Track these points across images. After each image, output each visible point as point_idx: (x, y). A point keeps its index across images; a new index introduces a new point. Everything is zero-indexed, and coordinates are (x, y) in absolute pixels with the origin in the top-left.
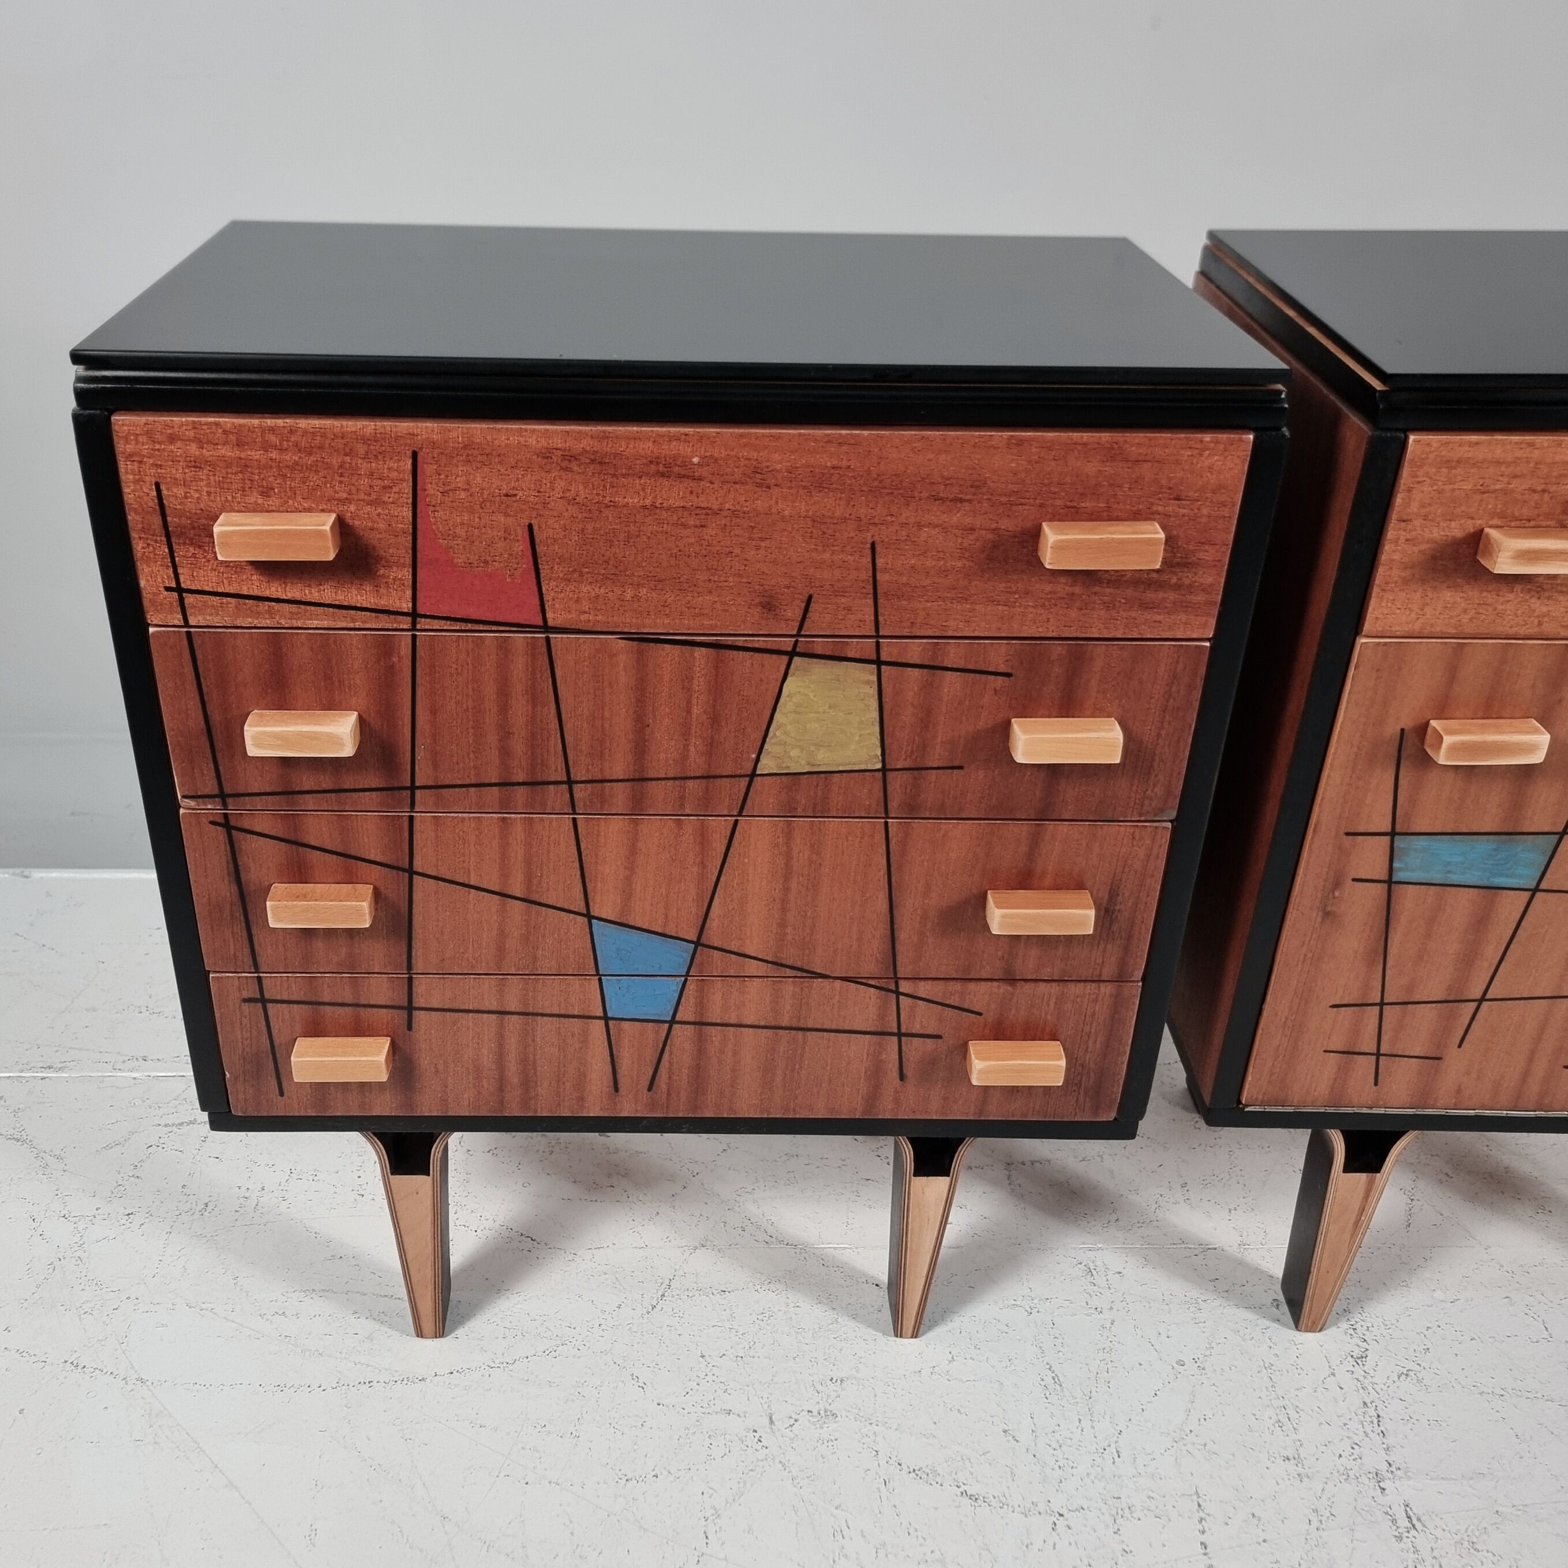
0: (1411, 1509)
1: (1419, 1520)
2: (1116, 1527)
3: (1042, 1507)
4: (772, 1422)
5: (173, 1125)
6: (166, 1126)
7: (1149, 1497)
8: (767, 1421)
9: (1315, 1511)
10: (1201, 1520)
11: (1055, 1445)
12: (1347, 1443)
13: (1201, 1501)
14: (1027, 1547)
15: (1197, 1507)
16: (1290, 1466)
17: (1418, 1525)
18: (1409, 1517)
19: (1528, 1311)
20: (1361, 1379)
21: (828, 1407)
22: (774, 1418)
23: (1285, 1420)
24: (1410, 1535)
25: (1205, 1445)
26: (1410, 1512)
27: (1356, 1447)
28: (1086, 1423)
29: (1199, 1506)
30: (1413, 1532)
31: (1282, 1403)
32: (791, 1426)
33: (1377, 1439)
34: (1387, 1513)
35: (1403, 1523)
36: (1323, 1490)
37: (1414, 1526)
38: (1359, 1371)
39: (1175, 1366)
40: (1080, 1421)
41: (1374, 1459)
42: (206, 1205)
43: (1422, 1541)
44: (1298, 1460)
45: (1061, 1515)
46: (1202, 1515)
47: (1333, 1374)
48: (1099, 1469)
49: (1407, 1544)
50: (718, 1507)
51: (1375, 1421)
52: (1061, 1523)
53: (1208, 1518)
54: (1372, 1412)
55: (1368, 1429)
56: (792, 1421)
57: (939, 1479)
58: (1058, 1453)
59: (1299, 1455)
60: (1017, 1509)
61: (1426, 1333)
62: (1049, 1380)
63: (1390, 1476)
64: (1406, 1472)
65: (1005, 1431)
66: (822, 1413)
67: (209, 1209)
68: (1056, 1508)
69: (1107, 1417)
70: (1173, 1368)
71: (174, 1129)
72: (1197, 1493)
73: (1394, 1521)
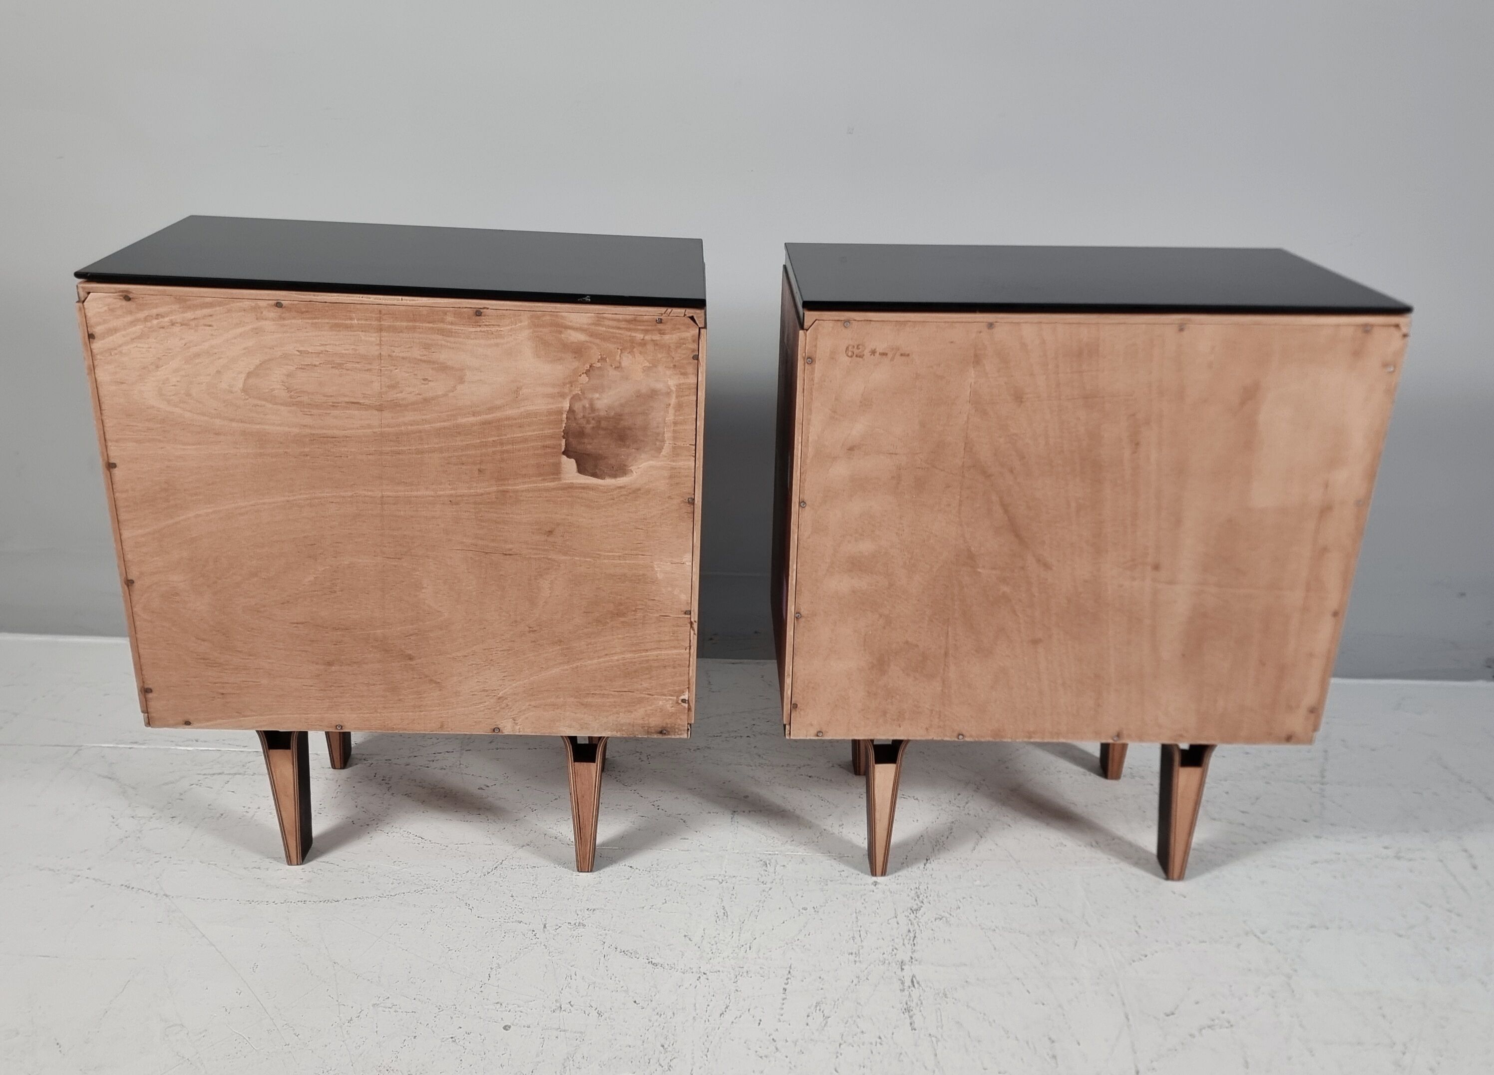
0: (916, 979)
1: (918, 983)
2: (736, 980)
3: (694, 970)
4: (545, 927)
5: (209, 774)
6: (204, 775)
7: (761, 968)
8: (543, 926)
9: (857, 977)
10: (787, 979)
11: (713, 942)
12: (891, 948)
13: (791, 971)
14: (680, 987)
15: (788, 972)
16: (852, 958)
17: (916, 985)
18: (912, 982)
19: (1029, 892)
20: (912, 920)
21: (582, 922)
22: (547, 926)
23: (857, 936)
24: (910, 990)
25: (804, 946)
26: (914, 979)
27: (895, 950)
28: (736, 934)
29: (789, 972)
30: (913, 988)
31: (859, 928)
32: (556, 929)
33: (909, 947)
34: (900, 980)
35: (908, 983)
36: (866, 968)
37: (914, 986)
38: (912, 916)
39: (801, 910)
40: (733, 933)
41: (903, 954)
42: (222, 815)
43: (915, 993)
44: (857, 954)
45: (704, 974)
46: (789, 976)
47: (896, 917)
48: (735, 955)
49: (906, 993)
50: (500, 963)
51: (912, 939)
52: (703, 977)
53: (792, 978)
54: (912, 935)
55: (906, 942)
56: (557, 927)
57: (637, 956)
58: (714, 947)
59: (859, 953)
60: (680, 970)
61: (961, 900)
62: (721, 914)
63: (910, 963)
64: (920, 962)
65: (685, 936)
66: (577, 924)
67: (223, 816)
68: (702, 970)
69: (750, 932)
70: (799, 911)
71: (209, 777)
72: (790, 967)
73: (903, 983)
